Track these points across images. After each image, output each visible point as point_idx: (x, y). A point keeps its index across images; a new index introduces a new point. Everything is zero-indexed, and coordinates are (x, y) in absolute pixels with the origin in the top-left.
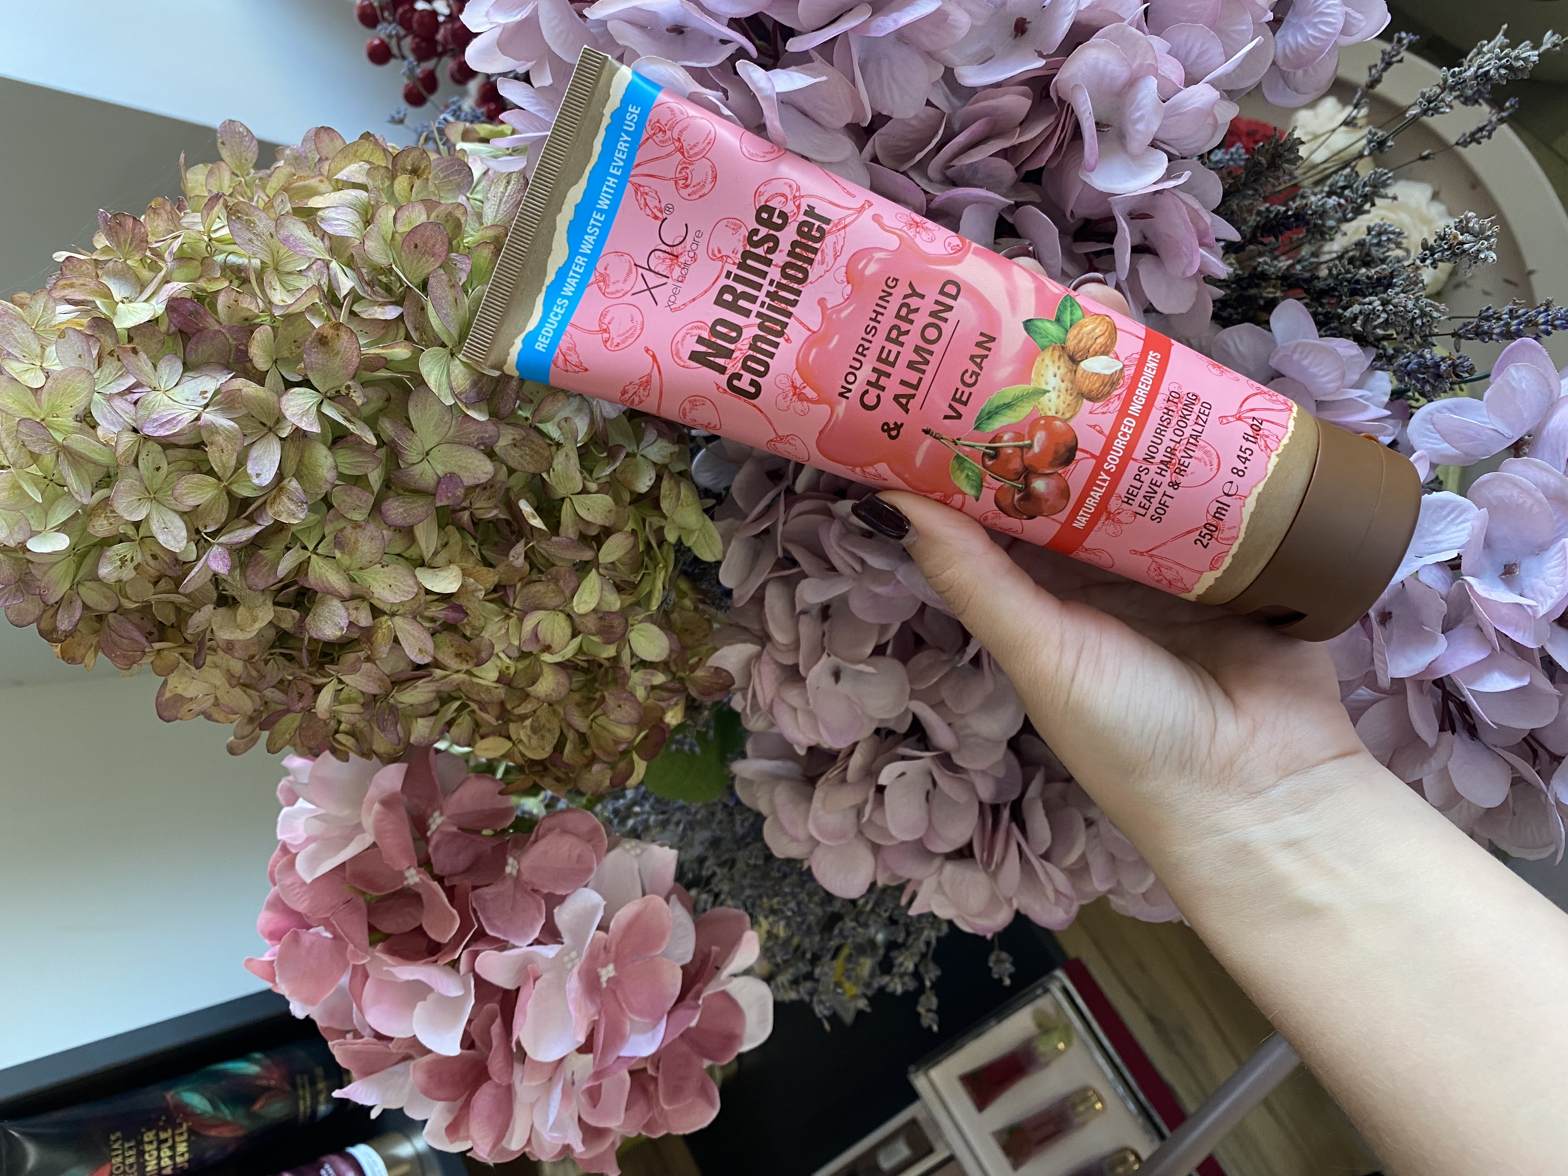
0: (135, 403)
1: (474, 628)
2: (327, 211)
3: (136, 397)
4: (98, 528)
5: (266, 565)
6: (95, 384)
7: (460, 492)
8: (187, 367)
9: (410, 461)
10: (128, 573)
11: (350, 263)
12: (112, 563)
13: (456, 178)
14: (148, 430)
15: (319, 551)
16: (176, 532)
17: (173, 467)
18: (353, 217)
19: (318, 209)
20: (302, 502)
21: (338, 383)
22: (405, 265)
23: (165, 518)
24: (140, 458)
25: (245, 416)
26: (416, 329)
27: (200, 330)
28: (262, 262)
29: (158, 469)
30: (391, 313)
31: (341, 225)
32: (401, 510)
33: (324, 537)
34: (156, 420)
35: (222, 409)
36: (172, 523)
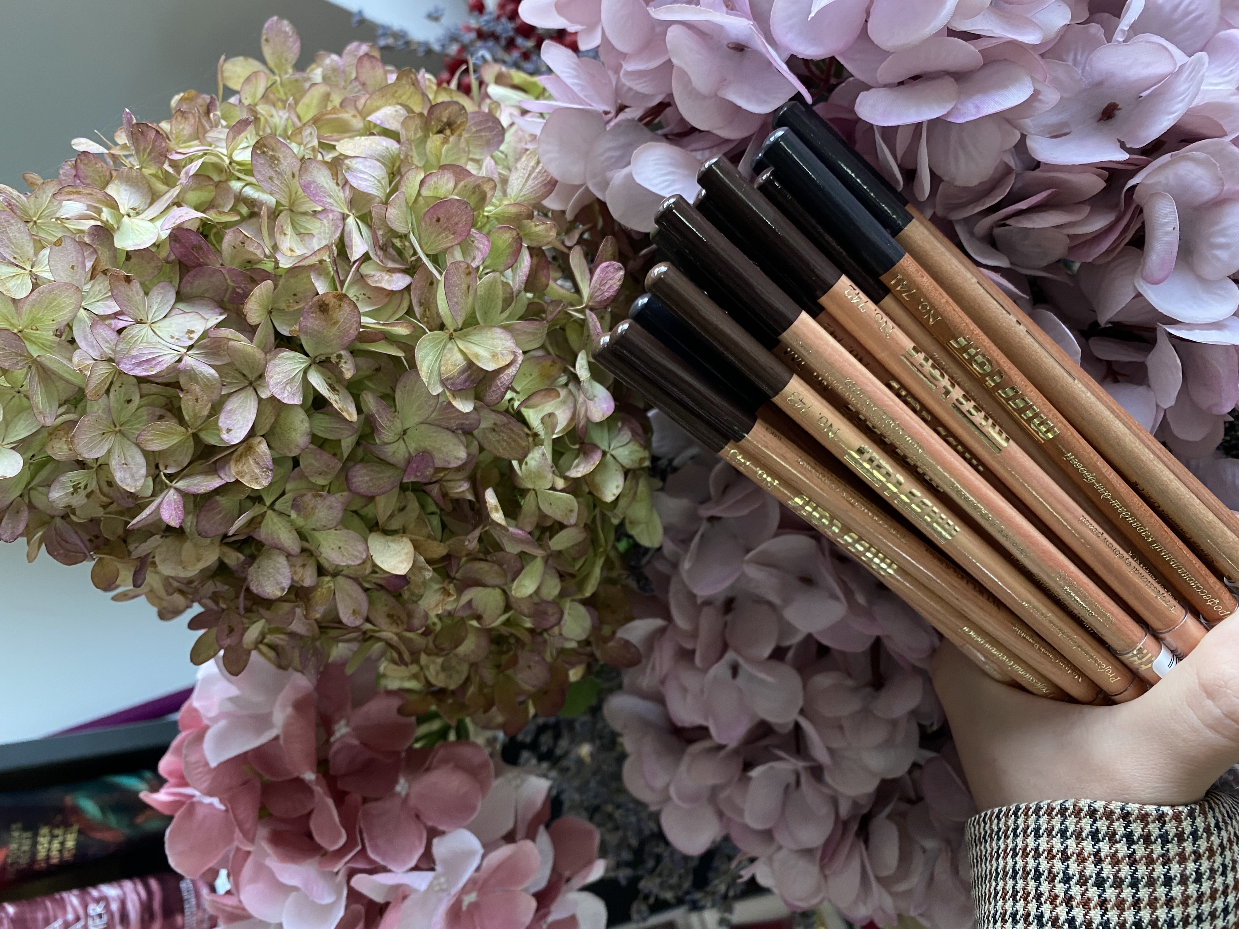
0: (120, 331)
1: (412, 594)
2: (354, 161)
3: (121, 324)
4: (56, 450)
5: (220, 512)
6: (83, 298)
7: (429, 472)
8: (180, 297)
9: (386, 441)
10: (78, 501)
11: (365, 218)
12: (64, 488)
13: (486, 134)
14: (125, 367)
15: (277, 506)
16: (134, 470)
17: (145, 400)
18: (379, 172)
19: (347, 157)
20: (268, 469)
21: (329, 350)
22: (423, 235)
23: (128, 454)
24: (112, 389)
25: (228, 364)
26: (421, 304)
27: (200, 265)
28: (277, 202)
29: (129, 401)
30: (399, 282)
31: (366, 180)
32: (367, 478)
33: (283, 494)
34: (134, 357)
35: (206, 354)
36: (133, 458)
